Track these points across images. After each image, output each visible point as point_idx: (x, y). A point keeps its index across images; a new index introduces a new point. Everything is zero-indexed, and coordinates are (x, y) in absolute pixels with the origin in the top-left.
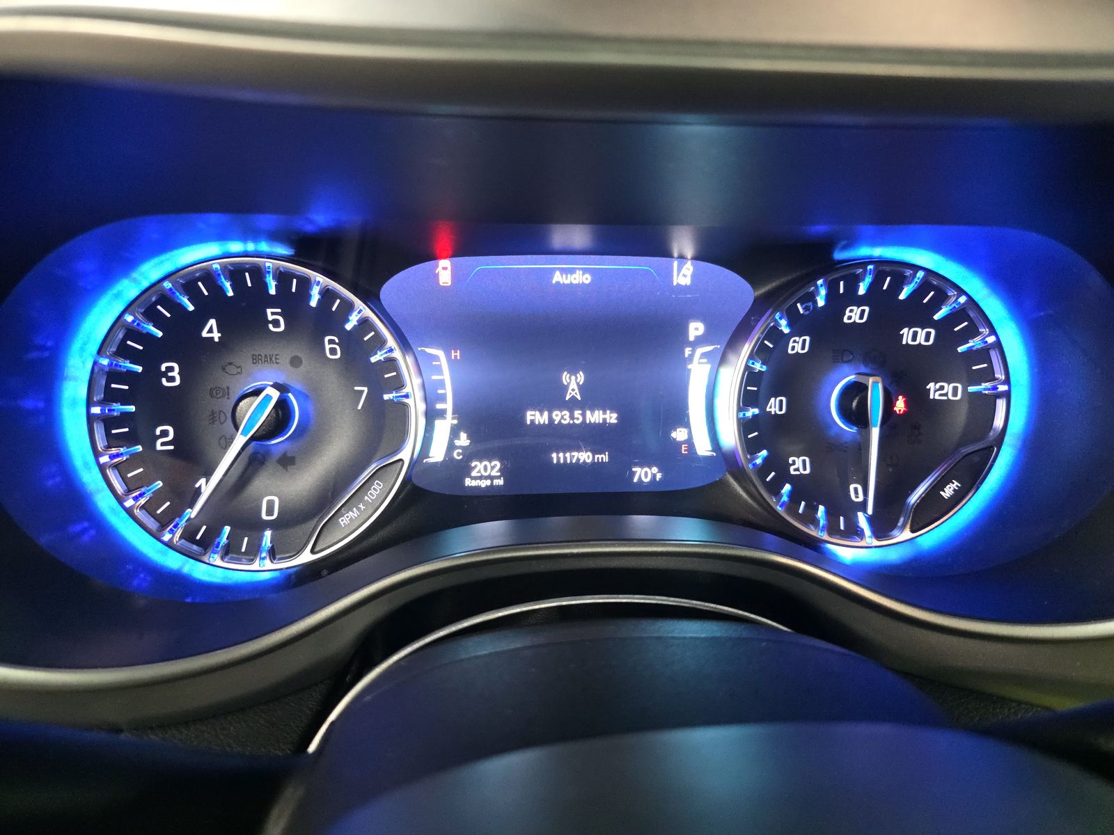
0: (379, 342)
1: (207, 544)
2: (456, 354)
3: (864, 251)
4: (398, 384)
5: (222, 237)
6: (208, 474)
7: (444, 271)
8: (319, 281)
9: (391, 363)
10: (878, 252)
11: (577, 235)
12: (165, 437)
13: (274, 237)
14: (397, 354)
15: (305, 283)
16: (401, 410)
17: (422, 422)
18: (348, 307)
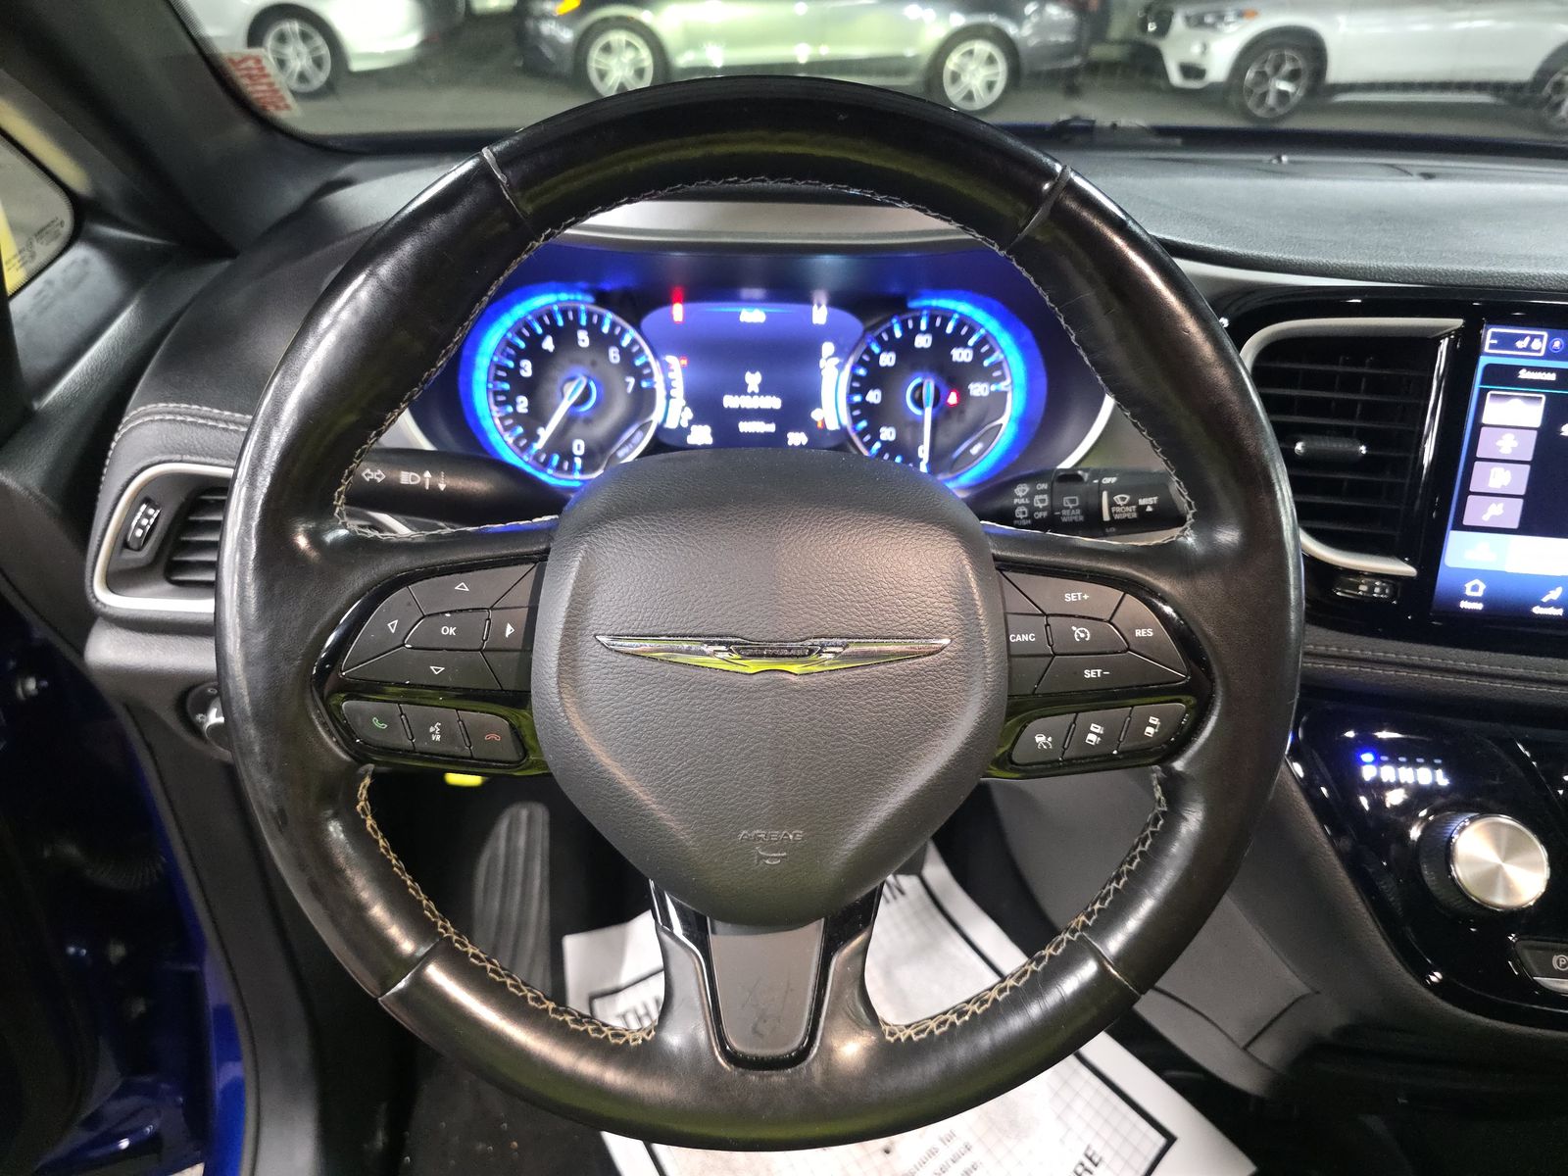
0: (641, 351)
1: (546, 464)
2: (684, 362)
3: (926, 302)
4: (650, 376)
5: (557, 291)
6: (544, 425)
7: (678, 311)
8: (609, 316)
9: (647, 365)
10: (934, 303)
11: (757, 293)
12: (523, 404)
13: (585, 291)
14: (651, 359)
15: (601, 318)
16: (652, 391)
17: (664, 402)
18: (624, 331)
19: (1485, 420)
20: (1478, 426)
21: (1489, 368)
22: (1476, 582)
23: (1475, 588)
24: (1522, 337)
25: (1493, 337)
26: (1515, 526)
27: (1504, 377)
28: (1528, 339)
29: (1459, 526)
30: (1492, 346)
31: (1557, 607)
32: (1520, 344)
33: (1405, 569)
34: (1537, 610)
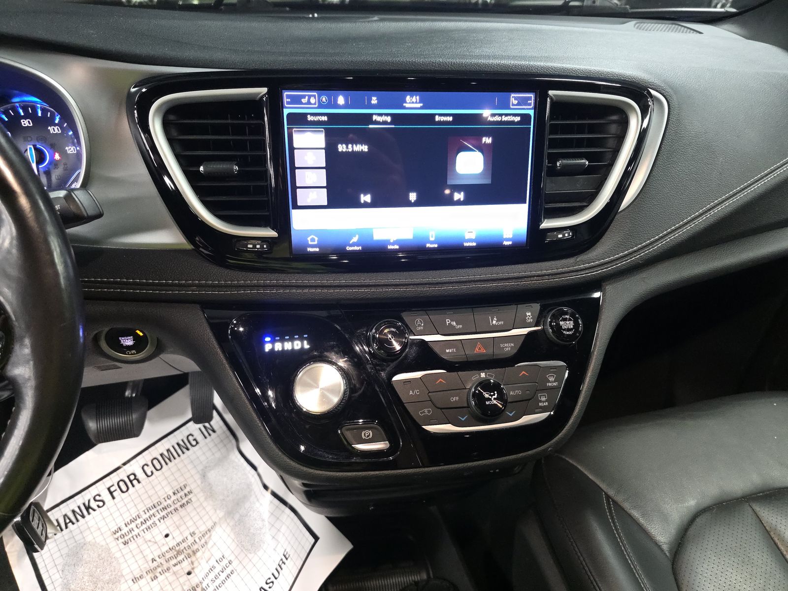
19: (295, 145)
20: (292, 149)
21: (289, 115)
22: (312, 236)
23: (313, 240)
24: (304, 97)
25: (287, 98)
26: (326, 203)
27: (299, 120)
28: (307, 97)
29: (296, 207)
30: (288, 103)
31: (358, 246)
32: (304, 100)
33: (271, 233)
34: (349, 248)
